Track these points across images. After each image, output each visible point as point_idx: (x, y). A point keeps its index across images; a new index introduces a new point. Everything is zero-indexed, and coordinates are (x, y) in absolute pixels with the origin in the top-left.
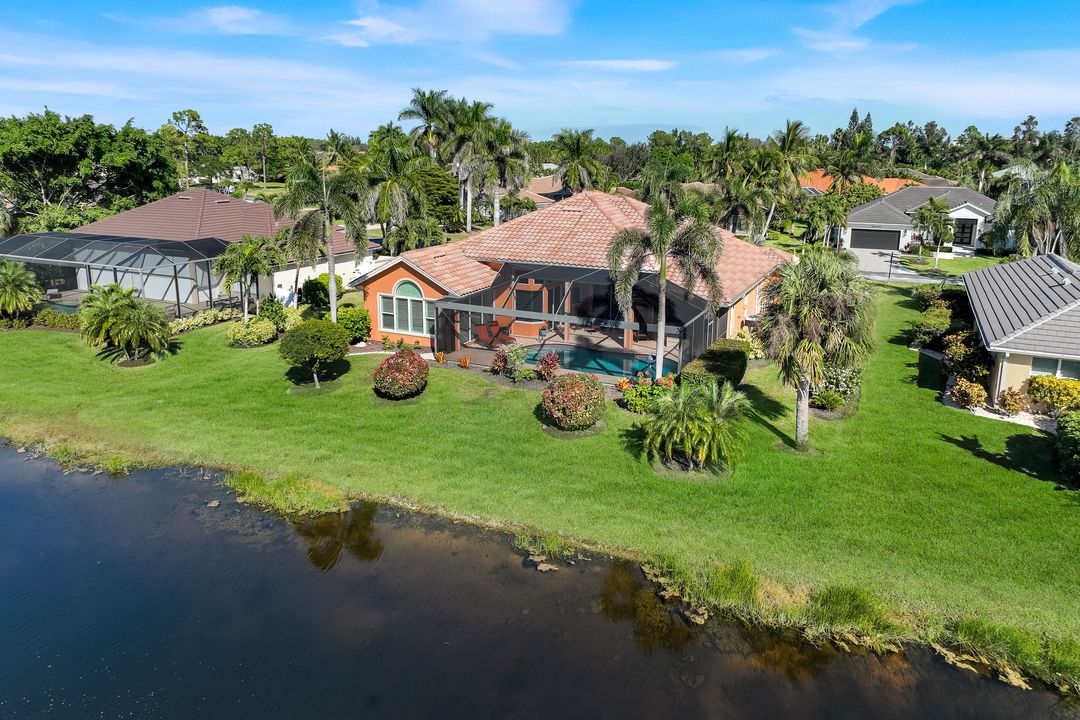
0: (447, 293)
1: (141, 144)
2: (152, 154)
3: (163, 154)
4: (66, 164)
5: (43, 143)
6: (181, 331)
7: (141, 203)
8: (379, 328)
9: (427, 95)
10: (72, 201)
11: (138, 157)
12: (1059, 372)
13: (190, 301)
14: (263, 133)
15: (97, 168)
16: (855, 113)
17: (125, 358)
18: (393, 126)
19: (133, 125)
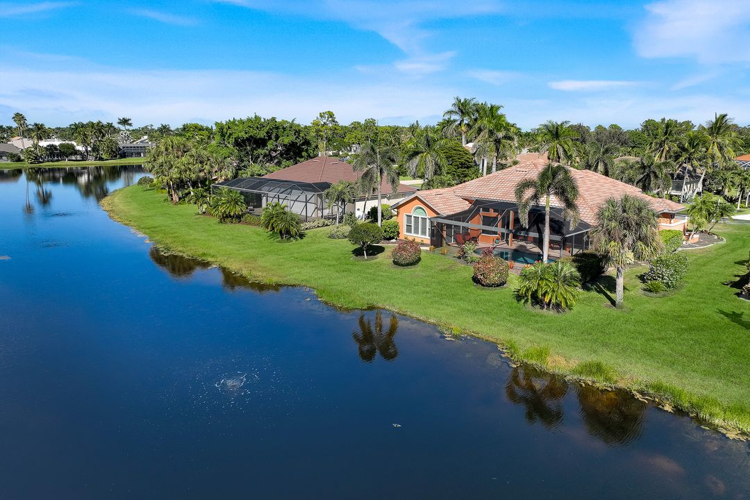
0: (439, 214)
1: (298, 132)
2: (302, 137)
3: (308, 138)
4: (261, 143)
5: (253, 132)
6: (307, 229)
7: (296, 163)
8: (404, 233)
9: (462, 101)
10: (263, 162)
11: (296, 139)
13: (313, 216)
14: (370, 124)
15: (276, 145)
17: (280, 239)
19: (295, 122)
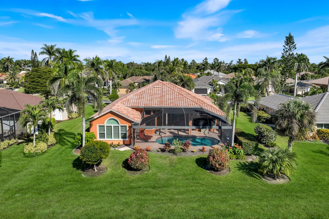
12: (323, 127)
16: (166, 56)
18: (10, 58)
